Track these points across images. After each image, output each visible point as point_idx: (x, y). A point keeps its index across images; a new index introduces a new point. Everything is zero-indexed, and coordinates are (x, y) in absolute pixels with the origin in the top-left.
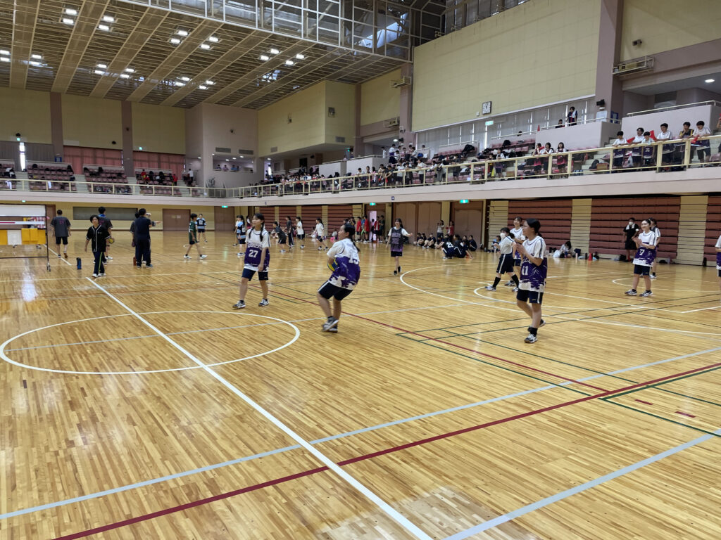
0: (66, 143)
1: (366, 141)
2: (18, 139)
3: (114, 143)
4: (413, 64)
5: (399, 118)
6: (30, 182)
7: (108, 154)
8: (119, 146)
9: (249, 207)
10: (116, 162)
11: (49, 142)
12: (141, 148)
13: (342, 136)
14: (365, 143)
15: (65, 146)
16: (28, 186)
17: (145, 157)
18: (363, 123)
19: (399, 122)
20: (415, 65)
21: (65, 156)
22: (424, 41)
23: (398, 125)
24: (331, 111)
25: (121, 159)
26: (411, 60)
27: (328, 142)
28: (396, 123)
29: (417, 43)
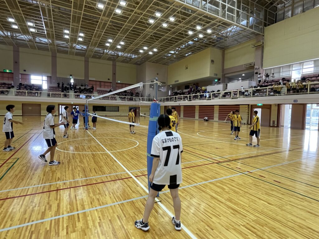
0: (90, 79)
1: (226, 76)
2: (71, 77)
3: (109, 79)
4: (264, 35)
5: (254, 62)
6: (75, 94)
7: (107, 84)
8: (111, 81)
9: (165, 106)
10: (109, 87)
11: (83, 79)
12: (119, 82)
13: (216, 73)
14: (226, 77)
15: (89, 80)
16: (74, 96)
17: (120, 85)
18: (225, 68)
19: (254, 64)
20: (265, 36)
21: (89, 84)
22: (269, 25)
23: (254, 66)
24: (212, 61)
25: (111, 86)
26: (263, 33)
27: (211, 76)
28: (253, 65)
29: (265, 25)
